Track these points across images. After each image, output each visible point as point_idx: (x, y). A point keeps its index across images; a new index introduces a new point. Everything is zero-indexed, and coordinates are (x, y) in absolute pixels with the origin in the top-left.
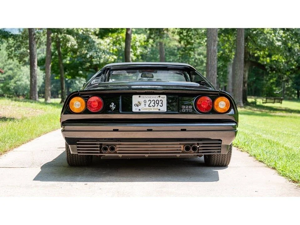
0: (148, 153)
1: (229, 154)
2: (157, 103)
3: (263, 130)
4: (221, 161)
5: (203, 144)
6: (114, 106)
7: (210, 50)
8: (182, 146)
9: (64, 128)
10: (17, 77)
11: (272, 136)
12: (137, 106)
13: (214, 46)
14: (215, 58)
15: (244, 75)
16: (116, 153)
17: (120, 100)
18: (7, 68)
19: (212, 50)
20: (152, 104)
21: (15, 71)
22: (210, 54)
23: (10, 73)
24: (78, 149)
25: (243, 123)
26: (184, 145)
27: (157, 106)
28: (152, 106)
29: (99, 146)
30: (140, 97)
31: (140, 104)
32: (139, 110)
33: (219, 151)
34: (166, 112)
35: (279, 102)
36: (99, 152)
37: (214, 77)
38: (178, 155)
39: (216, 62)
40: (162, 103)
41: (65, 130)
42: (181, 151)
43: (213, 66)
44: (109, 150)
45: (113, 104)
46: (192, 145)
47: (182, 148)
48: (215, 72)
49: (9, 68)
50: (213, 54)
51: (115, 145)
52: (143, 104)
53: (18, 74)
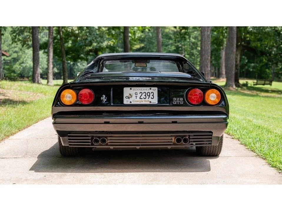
0: (139, 145)
1: (220, 144)
2: (149, 95)
3: (254, 115)
4: (212, 151)
5: (194, 136)
6: (105, 98)
7: (204, 35)
8: (173, 138)
9: (55, 120)
10: (21, 59)
11: (262, 121)
12: (129, 98)
13: (208, 31)
14: (209, 43)
15: (236, 59)
16: (107, 145)
17: (112, 92)
18: (12, 51)
19: (205, 35)
20: (143, 96)
21: (20, 54)
22: (204, 39)
23: (15, 55)
24: (69, 141)
25: (235, 107)
26: (176, 137)
27: (148, 98)
28: (143, 98)
29: (90, 138)
30: (131, 89)
31: (131, 96)
32: (131, 102)
33: (210, 142)
34: (157, 104)
35: (269, 84)
36: (90, 144)
37: (207, 61)
38: (169, 147)
39: (210, 46)
40: (153, 95)
41: (56, 122)
42: (172, 143)
43: (207, 50)
44: (100, 142)
45: (104, 96)
46: (183, 137)
47: (174, 140)
48: (208, 56)
49: (14, 51)
50: (206, 39)
51: (106, 137)
52: (134, 96)
53: (23, 57)
